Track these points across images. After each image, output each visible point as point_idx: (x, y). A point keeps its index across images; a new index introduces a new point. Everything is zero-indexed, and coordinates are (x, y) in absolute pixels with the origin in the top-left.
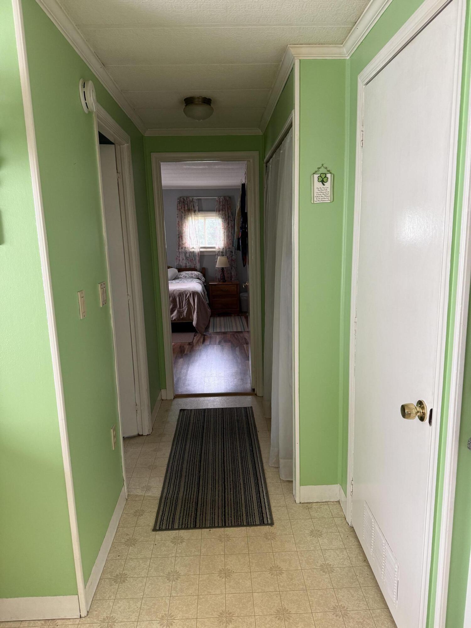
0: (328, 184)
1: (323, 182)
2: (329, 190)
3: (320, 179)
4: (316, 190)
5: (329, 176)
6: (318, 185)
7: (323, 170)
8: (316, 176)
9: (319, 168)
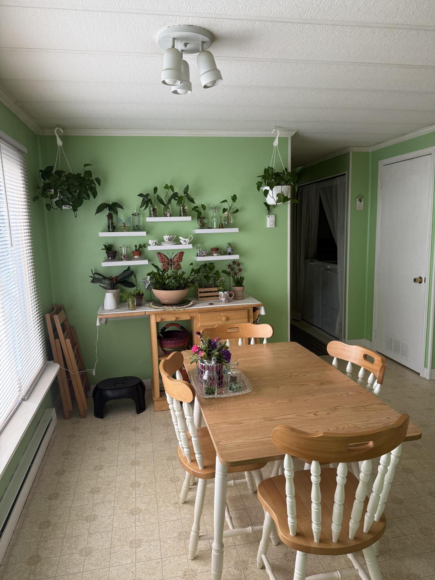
0: (362, 202)
1: (360, 201)
2: (363, 205)
3: (360, 200)
4: (357, 205)
5: (363, 199)
6: (358, 202)
7: (360, 197)
8: (358, 199)
9: (359, 196)
